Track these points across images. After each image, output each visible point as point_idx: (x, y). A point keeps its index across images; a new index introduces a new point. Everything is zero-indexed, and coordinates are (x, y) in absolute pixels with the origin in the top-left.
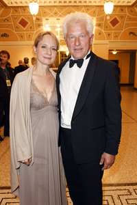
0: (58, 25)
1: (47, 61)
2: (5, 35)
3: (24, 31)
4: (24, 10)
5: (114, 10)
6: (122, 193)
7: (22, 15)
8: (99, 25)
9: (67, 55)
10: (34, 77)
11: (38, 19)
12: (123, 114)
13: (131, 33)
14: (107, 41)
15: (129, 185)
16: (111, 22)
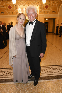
0: (24, 8)
1: (21, 24)
2: (2, 13)
3: (10, 11)
4: (10, 2)
5: (46, 2)
6: (47, 68)
7: (9, 4)
8: (40, 8)
9: (28, 20)
10: (16, 29)
11: (16, 6)
12: (47, 41)
13: (53, 11)
14: (44, 15)
15: (50, 66)
16: (45, 7)
